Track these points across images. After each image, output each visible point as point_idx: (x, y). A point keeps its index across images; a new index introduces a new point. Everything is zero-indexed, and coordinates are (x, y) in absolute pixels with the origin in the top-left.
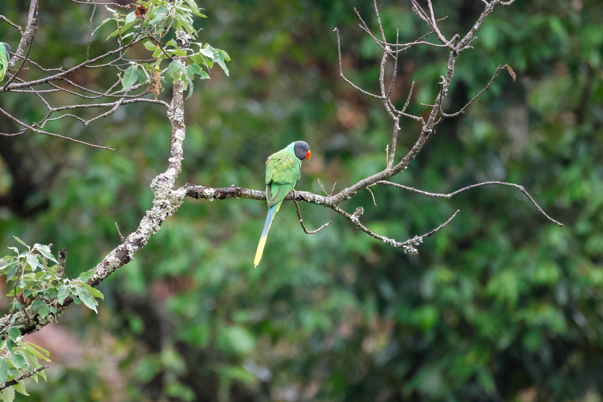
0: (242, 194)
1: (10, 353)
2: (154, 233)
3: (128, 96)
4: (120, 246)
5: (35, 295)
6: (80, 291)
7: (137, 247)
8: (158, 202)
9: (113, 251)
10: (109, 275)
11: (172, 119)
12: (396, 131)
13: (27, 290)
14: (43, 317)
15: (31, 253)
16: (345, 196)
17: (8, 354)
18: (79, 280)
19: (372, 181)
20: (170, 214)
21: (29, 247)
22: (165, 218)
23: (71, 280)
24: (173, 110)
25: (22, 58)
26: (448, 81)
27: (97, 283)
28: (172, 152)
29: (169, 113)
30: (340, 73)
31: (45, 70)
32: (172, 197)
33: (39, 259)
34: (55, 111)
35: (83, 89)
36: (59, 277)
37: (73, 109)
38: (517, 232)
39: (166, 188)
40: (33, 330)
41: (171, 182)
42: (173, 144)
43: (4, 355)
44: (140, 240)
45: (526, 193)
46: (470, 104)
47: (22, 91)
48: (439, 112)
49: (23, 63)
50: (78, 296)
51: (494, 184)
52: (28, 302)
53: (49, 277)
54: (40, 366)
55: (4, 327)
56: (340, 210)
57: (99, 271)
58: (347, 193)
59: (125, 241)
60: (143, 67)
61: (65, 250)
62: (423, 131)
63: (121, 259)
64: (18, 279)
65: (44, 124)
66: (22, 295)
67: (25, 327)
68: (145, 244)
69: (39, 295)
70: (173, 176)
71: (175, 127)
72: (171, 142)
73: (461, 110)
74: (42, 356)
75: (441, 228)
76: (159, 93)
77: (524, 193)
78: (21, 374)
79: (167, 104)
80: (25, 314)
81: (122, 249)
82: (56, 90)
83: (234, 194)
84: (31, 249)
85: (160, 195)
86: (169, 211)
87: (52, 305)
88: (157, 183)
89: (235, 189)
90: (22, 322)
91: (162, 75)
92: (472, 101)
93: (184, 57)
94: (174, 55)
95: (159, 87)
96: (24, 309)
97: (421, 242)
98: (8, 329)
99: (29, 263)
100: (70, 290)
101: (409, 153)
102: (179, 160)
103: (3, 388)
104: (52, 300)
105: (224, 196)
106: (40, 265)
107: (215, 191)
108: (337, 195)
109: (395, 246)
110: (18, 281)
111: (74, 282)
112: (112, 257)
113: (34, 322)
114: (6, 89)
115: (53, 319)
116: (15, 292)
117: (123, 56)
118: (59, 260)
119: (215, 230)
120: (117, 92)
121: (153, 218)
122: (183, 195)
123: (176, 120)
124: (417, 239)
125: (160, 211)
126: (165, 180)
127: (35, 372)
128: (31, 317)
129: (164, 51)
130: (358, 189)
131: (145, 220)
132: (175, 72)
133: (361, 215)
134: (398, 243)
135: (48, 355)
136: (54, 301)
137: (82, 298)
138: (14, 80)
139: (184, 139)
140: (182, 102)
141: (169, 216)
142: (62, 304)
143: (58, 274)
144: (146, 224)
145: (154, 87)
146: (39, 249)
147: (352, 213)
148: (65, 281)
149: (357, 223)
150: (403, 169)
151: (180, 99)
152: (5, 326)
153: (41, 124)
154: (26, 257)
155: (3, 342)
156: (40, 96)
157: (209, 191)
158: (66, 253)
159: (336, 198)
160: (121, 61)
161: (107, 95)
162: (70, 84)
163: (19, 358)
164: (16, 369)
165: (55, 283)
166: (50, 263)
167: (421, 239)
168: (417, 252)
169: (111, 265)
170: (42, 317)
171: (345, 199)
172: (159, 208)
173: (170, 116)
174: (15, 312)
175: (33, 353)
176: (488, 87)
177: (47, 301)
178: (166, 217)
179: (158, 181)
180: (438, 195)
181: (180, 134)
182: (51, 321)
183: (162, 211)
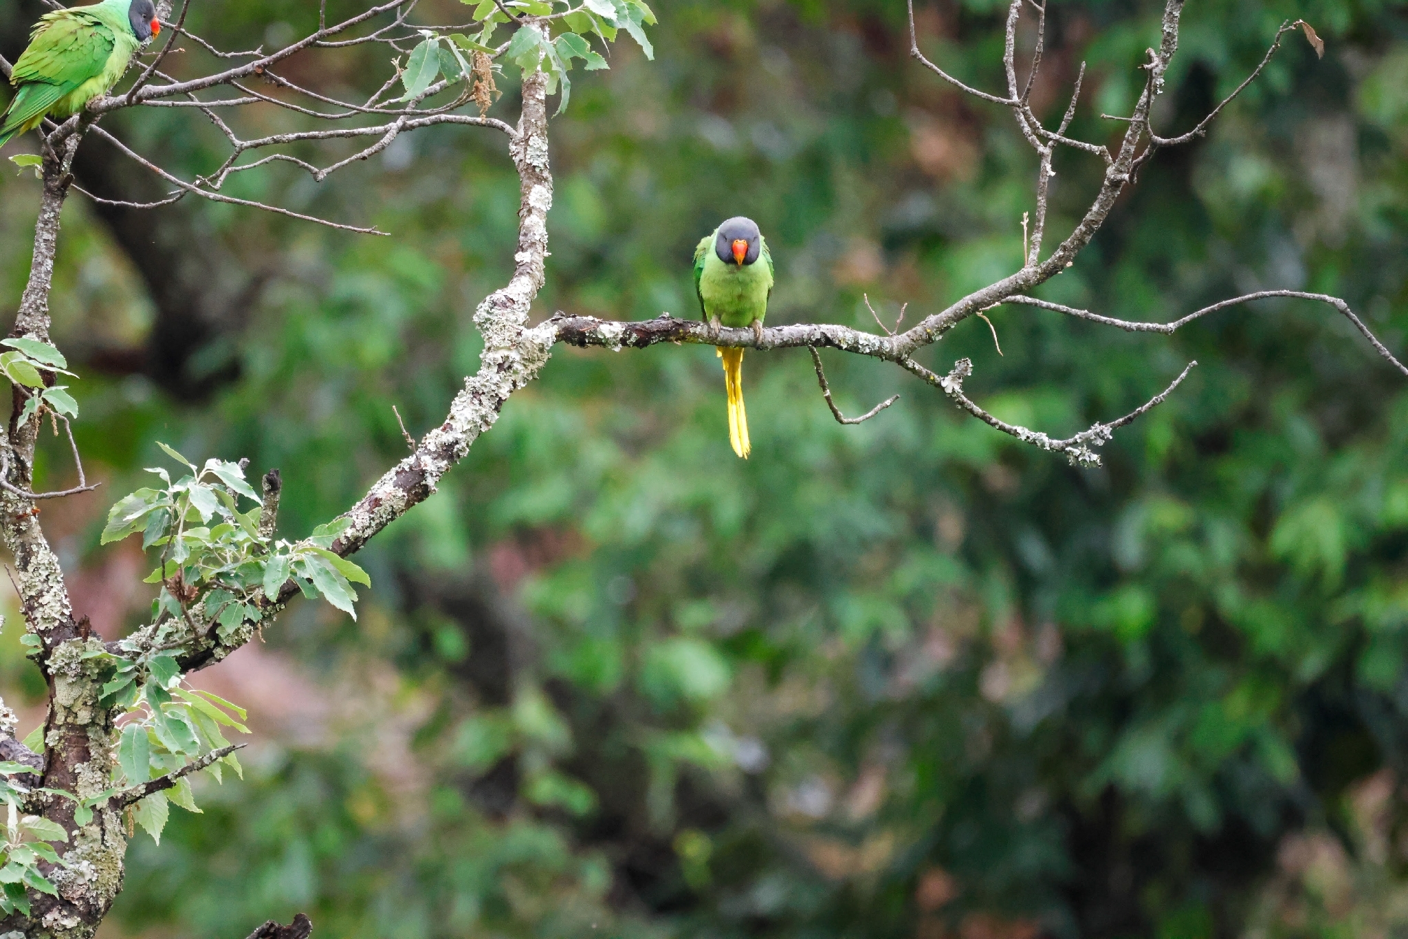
0: (687, 333)
1: (154, 716)
2: (484, 429)
3: (419, 111)
4: (405, 460)
5: (211, 579)
6: (314, 568)
7: (445, 462)
8: (491, 355)
9: (390, 474)
10: (380, 530)
11: (521, 160)
12: (1044, 180)
13: (191, 568)
14: (231, 630)
15: (200, 482)
16: (928, 333)
17: (149, 717)
18: (310, 542)
19: (990, 297)
20: (521, 385)
21: (194, 468)
22: (508, 395)
23: (293, 542)
24: (522, 142)
25: (167, 27)
26: (1165, 61)
27: (354, 547)
28: (521, 238)
29: (513, 147)
30: (911, 47)
31: (221, 54)
32: (524, 344)
33: (218, 495)
34: (247, 148)
35: (312, 96)
36: (264, 536)
37: (289, 141)
38: (1336, 413)
39: (510, 324)
40: (207, 662)
41: (521, 310)
42: (524, 221)
43: (140, 720)
44: (452, 445)
45: (1351, 314)
46: (1216, 113)
47: (170, 103)
48: (1146, 131)
49: (173, 39)
50: (310, 581)
51: (1275, 295)
52: (193, 596)
53: (241, 537)
54: (226, 744)
55: (138, 654)
56: (917, 367)
57: (357, 519)
58: (933, 327)
59: (417, 448)
60: (451, 42)
61: (277, 472)
62: (1109, 179)
63: (409, 491)
64: (169, 542)
65: (222, 178)
66: (180, 578)
67: (189, 653)
68: (464, 454)
69: (218, 579)
70: (526, 294)
71: (528, 181)
72: (521, 215)
73: (1197, 128)
74: (229, 721)
75: (1154, 405)
76: (489, 103)
77: (1347, 315)
78: (182, 763)
79: (508, 127)
80: (188, 624)
81: (411, 468)
82: (249, 99)
83: (670, 335)
84: (199, 471)
85: (496, 341)
86: (518, 378)
87: (251, 601)
88: (488, 312)
89: (670, 321)
90: (181, 642)
91: (495, 60)
92: (1223, 106)
93: (548, 17)
94: (522, 15)
95: (490, 88)
96: (185, 613)
97: (1108, 438)
98: (148, 659)
99: (195, 504)
100: (293, 567)
101: (1077, 231)
102: (538, 258)
103: (140, 797)
104: (251, 589)
105: (645, 339)
106: (222, 508)
107: (624, 329)
108: (909, 332)
109: (1048, 449)
110: (170, 546)
111: (300, 548)
112: (387, 487)
113: (210, 640)
114: (134, 99)
115: (252, 633)
116: (163, 573)
117: (404, 19)
118: (264, 496)
119: (630, 419)
120: (392, 101)
121: (481, 395)
122: (550, 339)
123: (531, 164)
124: (1098, 430)
125: (496, 378)
126: (507, 305)
127: (214, 757)
128: (203, 630)
129: (499, 4)
130: (958, 318)
131: (462, 399)
132: (528, 53)
133: (966, 378)
134: (1055, 442)
135: (245, 718)
136: (255, 592)
137: (320, 584)
138: (152, 79)
139: (549, 209)
140: (543, 122)
141: (519, 388)
142: (273, 599)
143: (262, 529)
144: (466, 409)
145: (477, 88)
146: (217, 472)
147: (946, 374)
148: (279, 544)
149: (958, 397)
150: (1062, 267)
151: (539, 115)
152: (140, 653)
153: (214, 180)
154: (188, 489)
155: (139, 691)
156: (211, 113)
157: (611, 329)
158: (280, 480)
159: (908, 340)
160: (399, 31)
161: (368, 110)
162: (283, 85)
163: (178, 726)
164: (170, 752)
165: (256, 549)
166: (244, 505)
167: (1107, 430)
168: (1098, 461)
169: (386, 506)
170: (227, 631)
171: (929, 340)
172: (495, 369)
173: (515, 155)
174: (163, 620)
175: (209, 713)
176: (1259, 72)
177: (237, 591)
178: (511, 392)
179: (491, 308)
180: (1145, 325)
181: (539, 196)
182: (248, 638)
183: (502, 376)
